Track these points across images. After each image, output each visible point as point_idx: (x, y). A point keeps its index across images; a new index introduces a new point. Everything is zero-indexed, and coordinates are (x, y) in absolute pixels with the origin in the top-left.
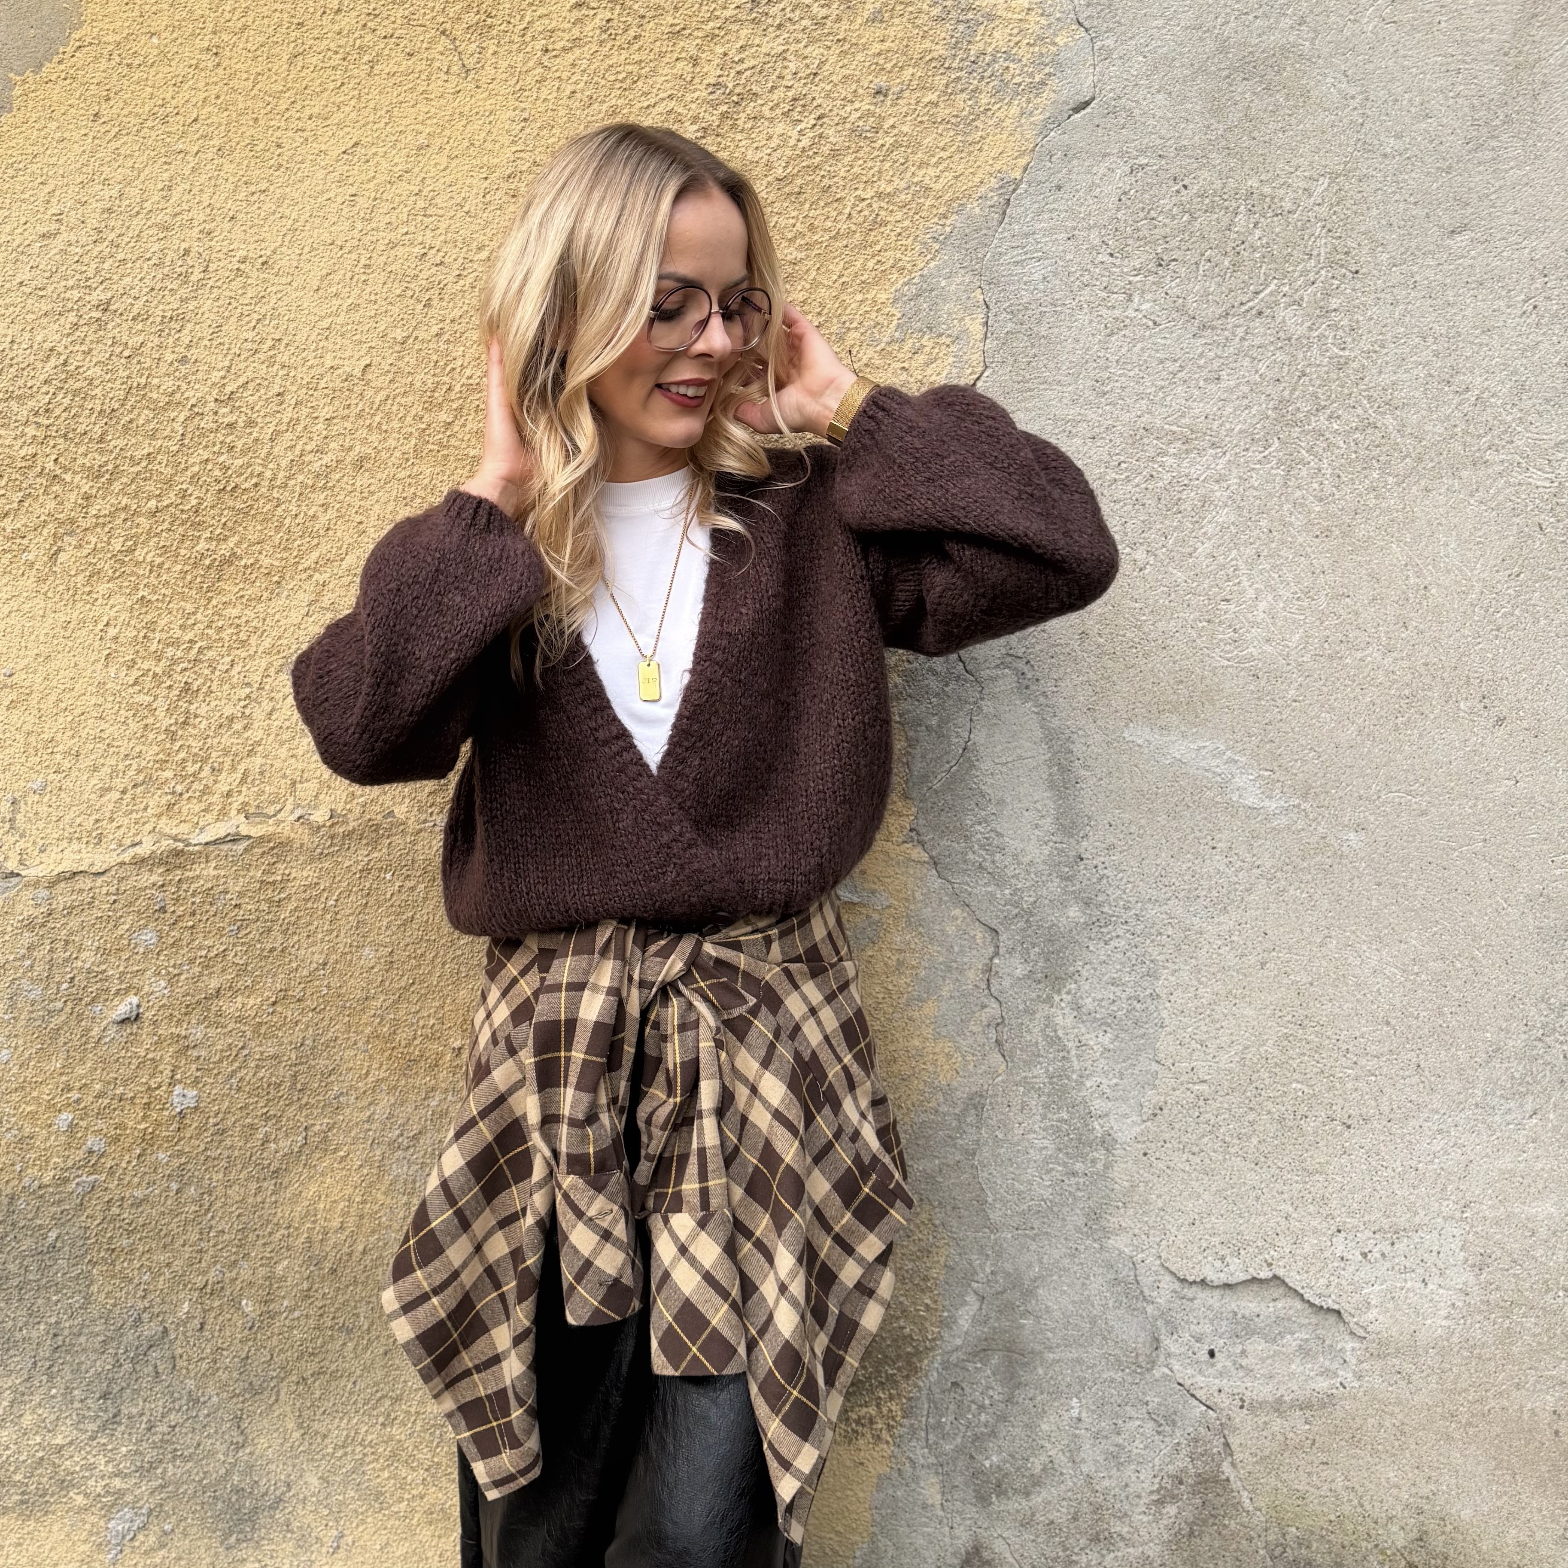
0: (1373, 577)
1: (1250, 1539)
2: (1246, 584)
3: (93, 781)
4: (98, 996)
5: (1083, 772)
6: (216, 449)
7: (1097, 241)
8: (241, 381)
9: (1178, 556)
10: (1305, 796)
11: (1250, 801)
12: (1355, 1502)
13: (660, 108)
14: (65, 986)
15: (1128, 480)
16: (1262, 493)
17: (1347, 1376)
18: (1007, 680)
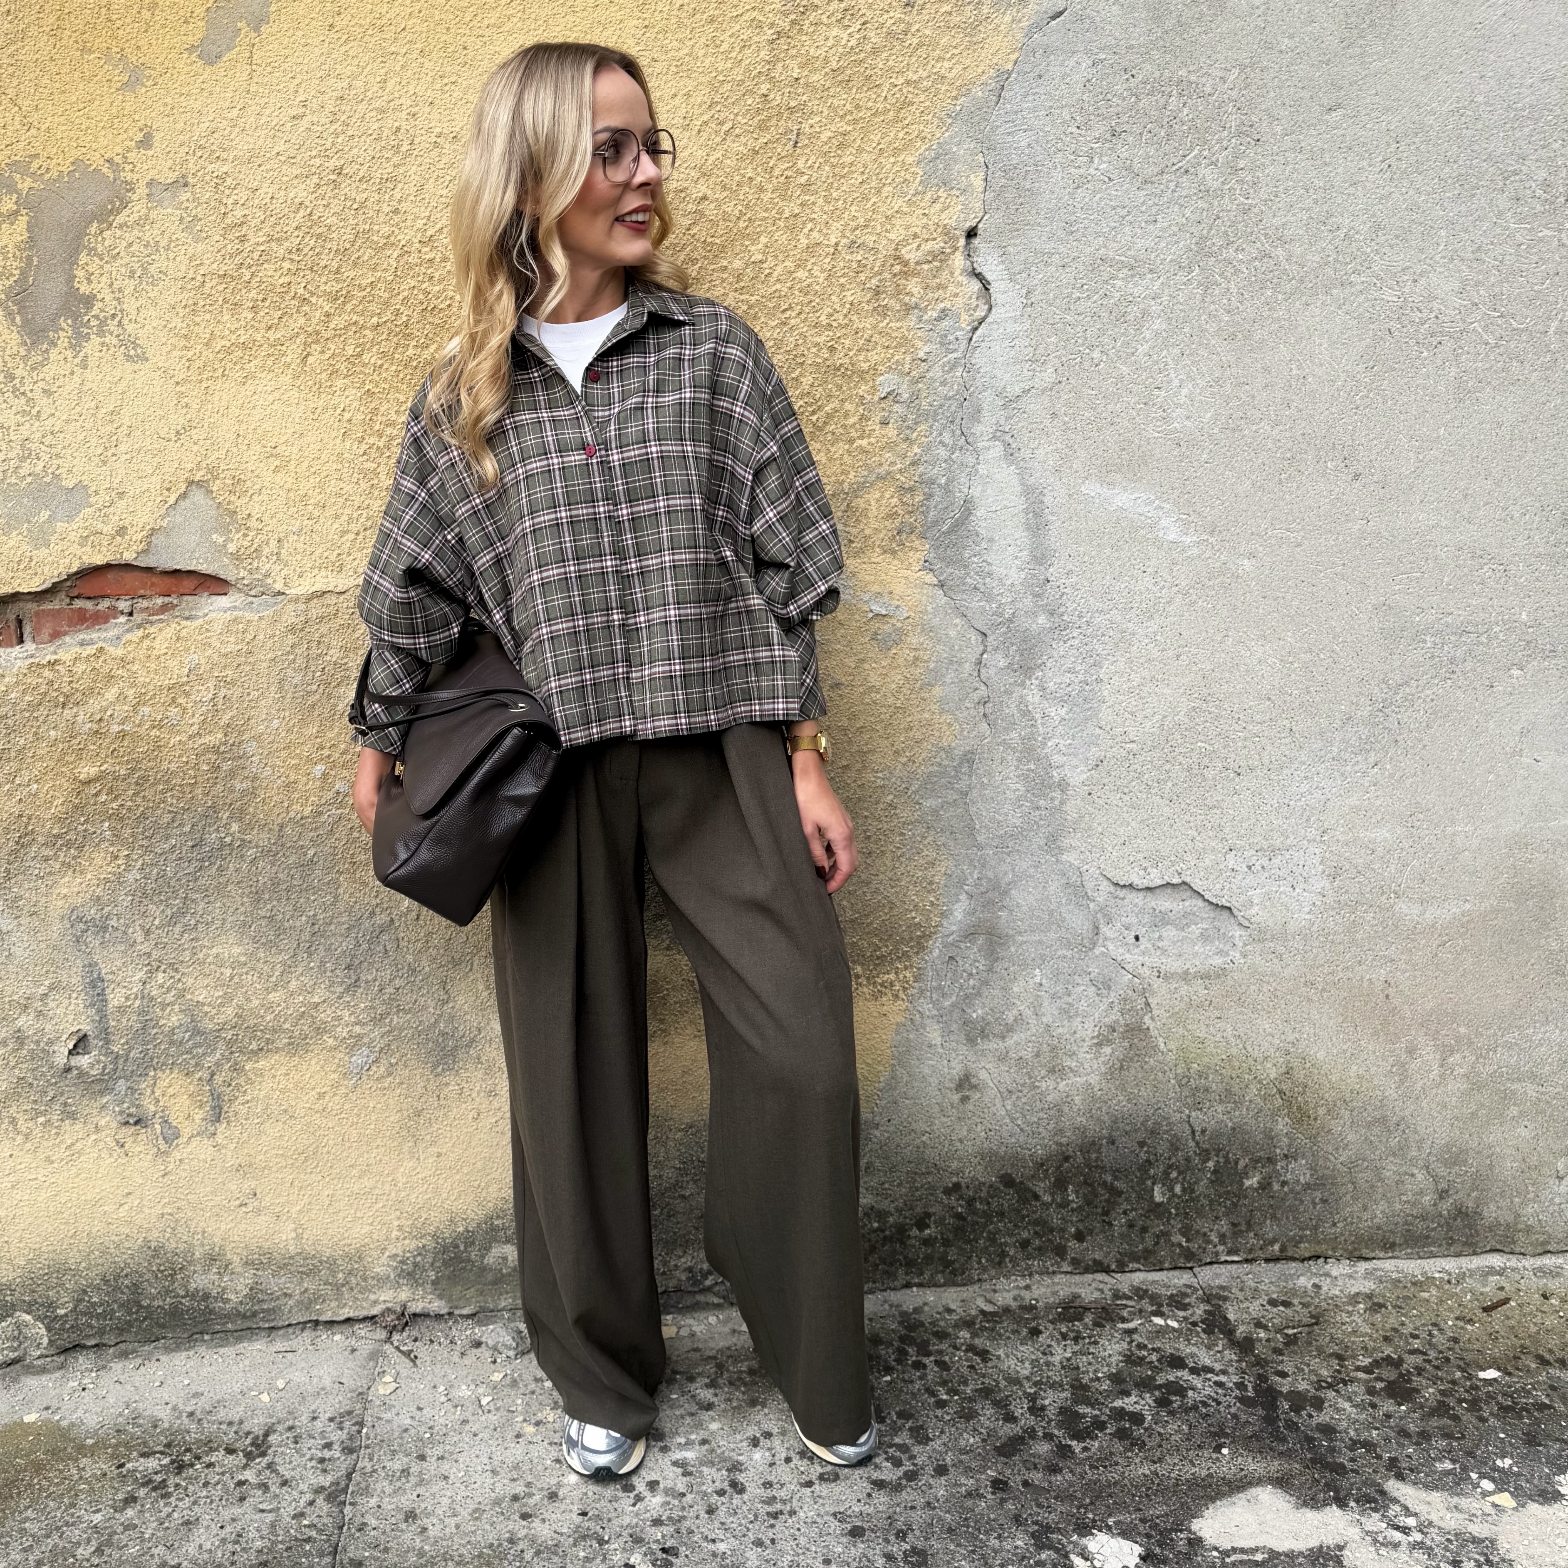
0: (1265, 369)
1: (1164, 1072)
2: (1173, 376)
3: (336, 526)
4: (342, 681)
5: (1050, 517)
6: (420, 278)
8: (438, 226)
9: (1122, 357)
10: (1212, 533)
11: (1172, 537)
12: (1241, 1046)
13: (745, 17)
14: (318, 674)
16: (1187, 308)
17: (1236, 955)
18: (997, 450)
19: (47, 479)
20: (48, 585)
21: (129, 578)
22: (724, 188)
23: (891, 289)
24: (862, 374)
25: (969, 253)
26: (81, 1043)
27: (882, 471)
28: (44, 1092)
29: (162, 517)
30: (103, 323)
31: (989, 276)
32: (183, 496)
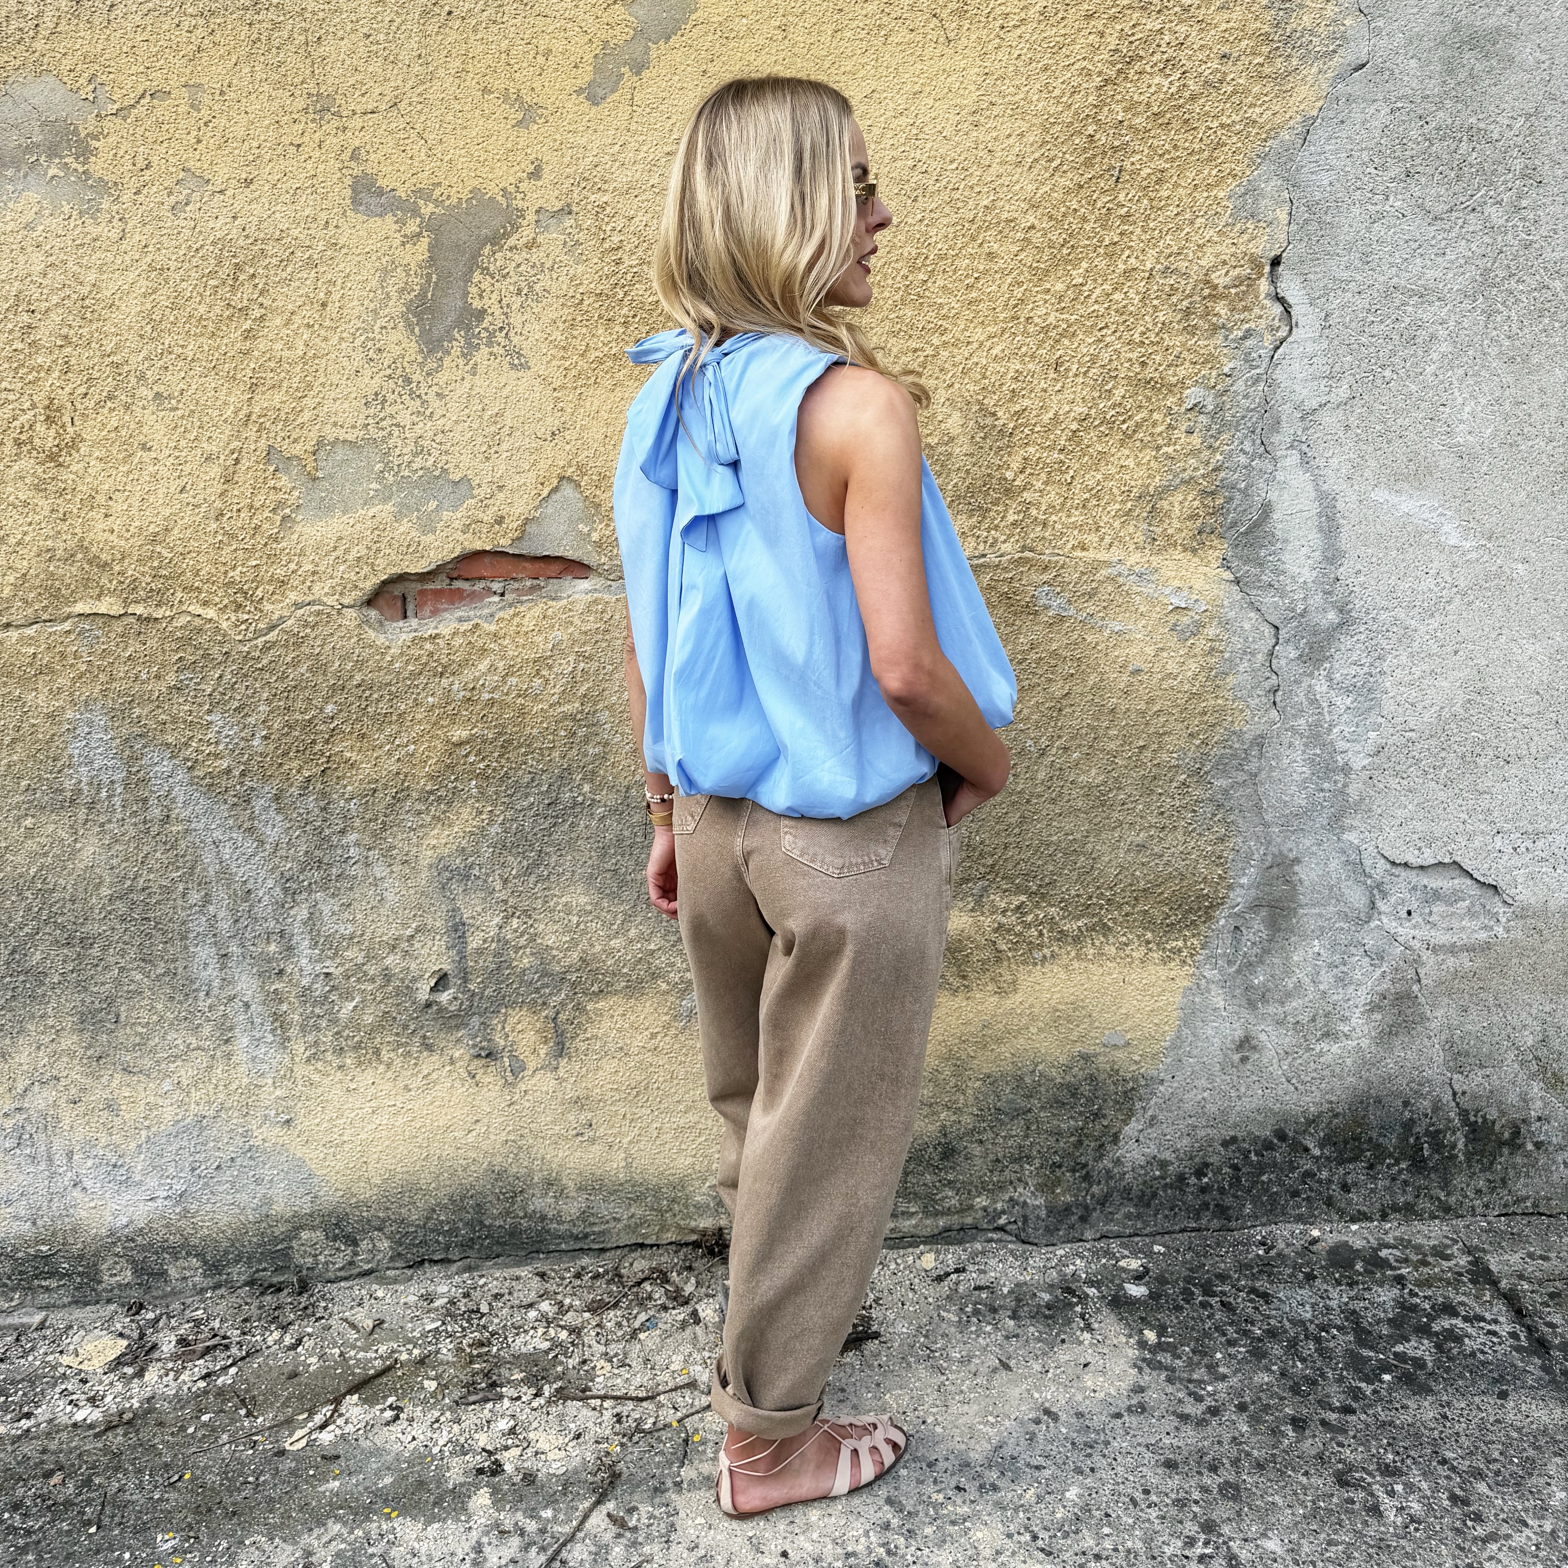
0: (1542, 390)
1: (1430, 1038)
2: (1457, 394)
5: (1342, 521)
7: (1367, 159)
9: (1412, 374)
10: (1490, 539)
11: (1453, 542)
12: (1501, 1015)
13: (1076, 66)
15: (1381, 321)
16: (1471, 333)
17: (1500, 930)
18: (1294, 458)
19: (437, 473)
20: (433, 566)
21: (502, 563)
22: (1051, 218)
23: (1200, 310)
24: (1171, 388)
25: (1273, 280)
26: (442, 981)
27: (1186, 476)
28: (406, 1027)
29: (536, 509)
30: (492, 335)
31: (1291, 300)
32: (555, 490)
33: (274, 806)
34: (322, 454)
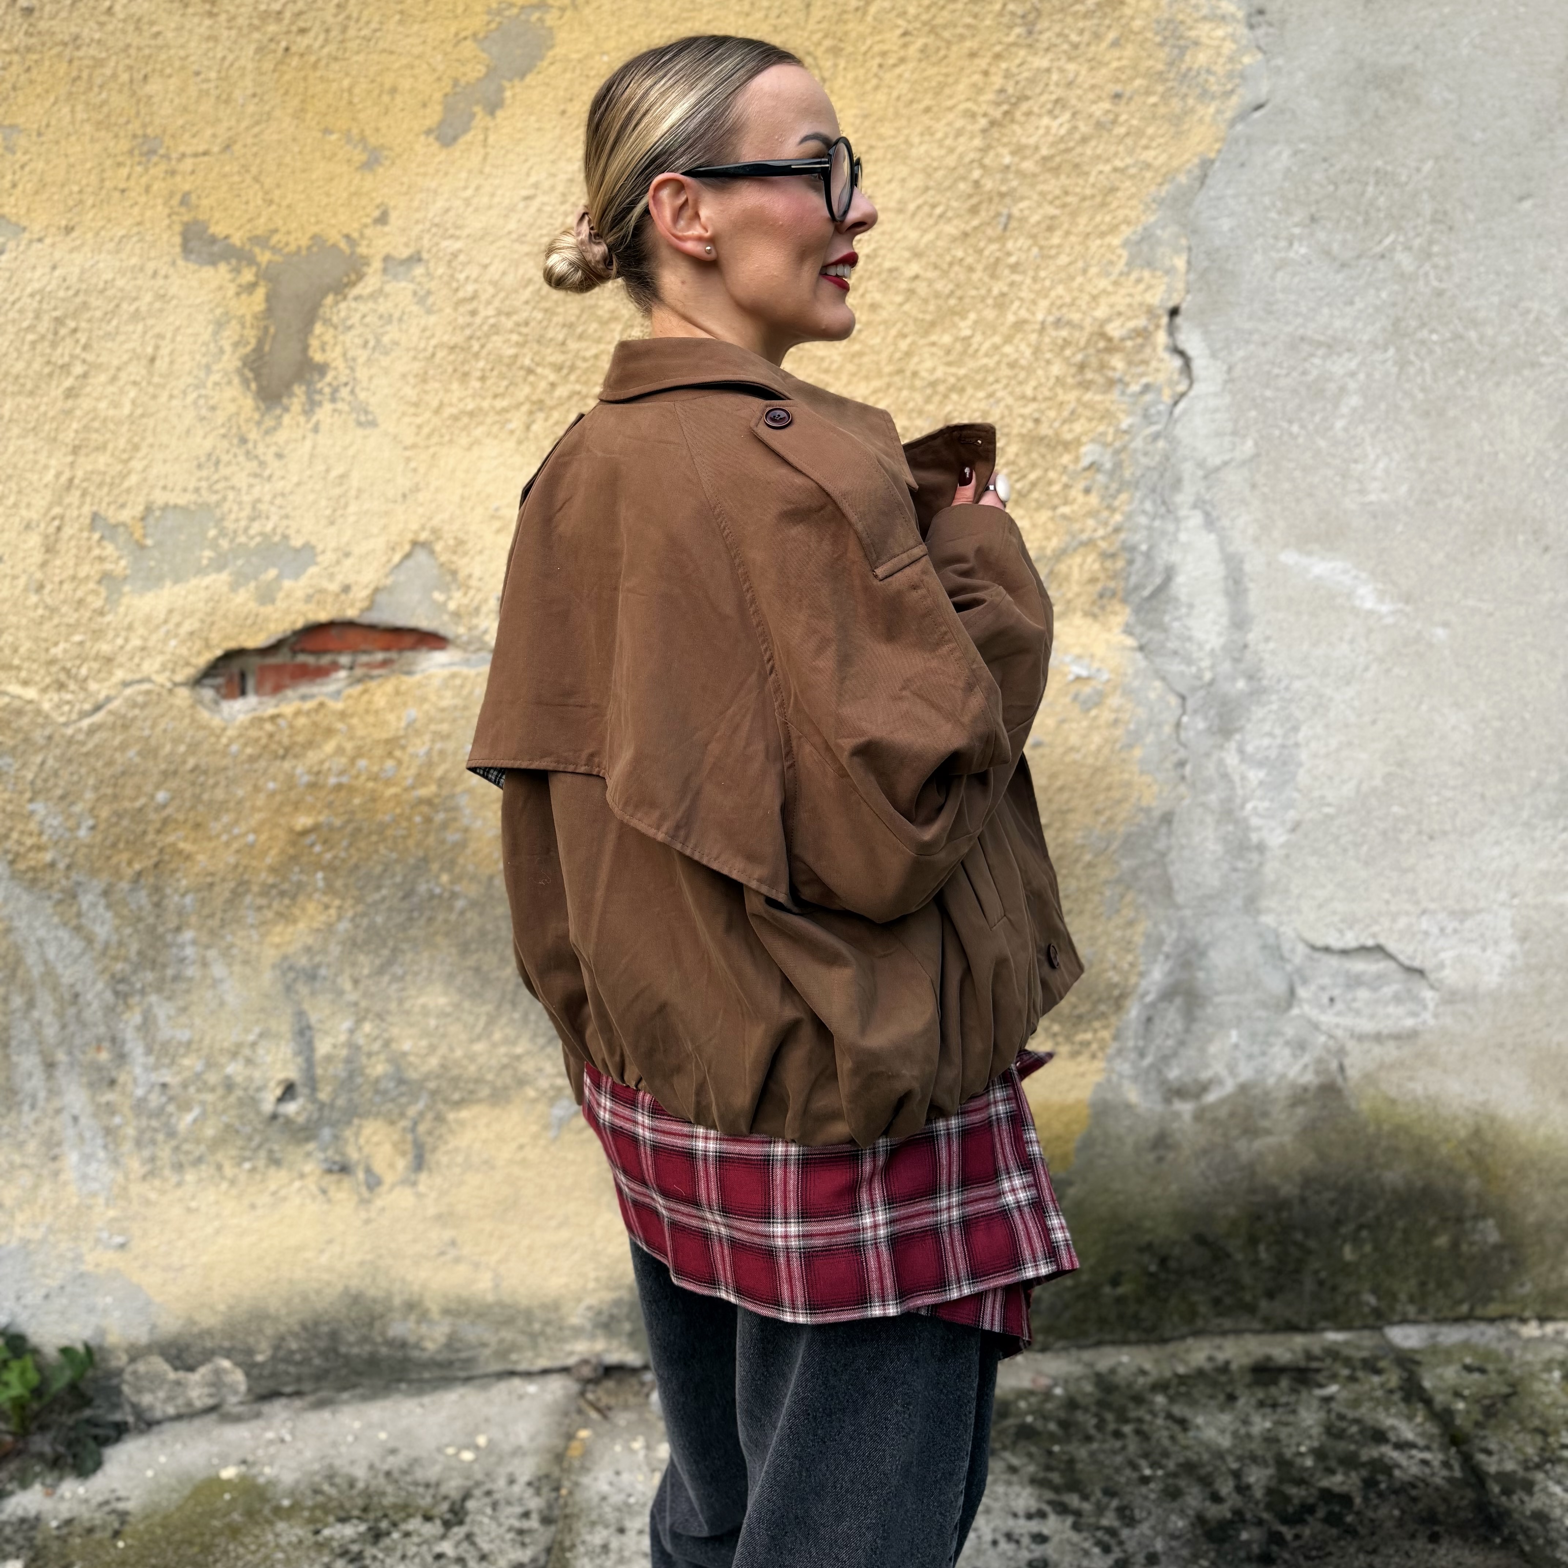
2: (1369, 450)
5: (1249, 584)
11: (1368, 606)
17: (1427, 1017)
18: (1196, 519)
19: (277, 539)
20: (273, 640)
21: (352, 636)
22: (936, 267)
23: (1096, 364)
24: (1067, 446)
25: (1172, 330)
26: (289, 1091)
27: (1084, 537)
28: (250, 1139)
29: (387, 576)
30: (335, 390)
31: (1191, 352)
32: (407, 556)
33: (103, 902)
34: (151, 520)
